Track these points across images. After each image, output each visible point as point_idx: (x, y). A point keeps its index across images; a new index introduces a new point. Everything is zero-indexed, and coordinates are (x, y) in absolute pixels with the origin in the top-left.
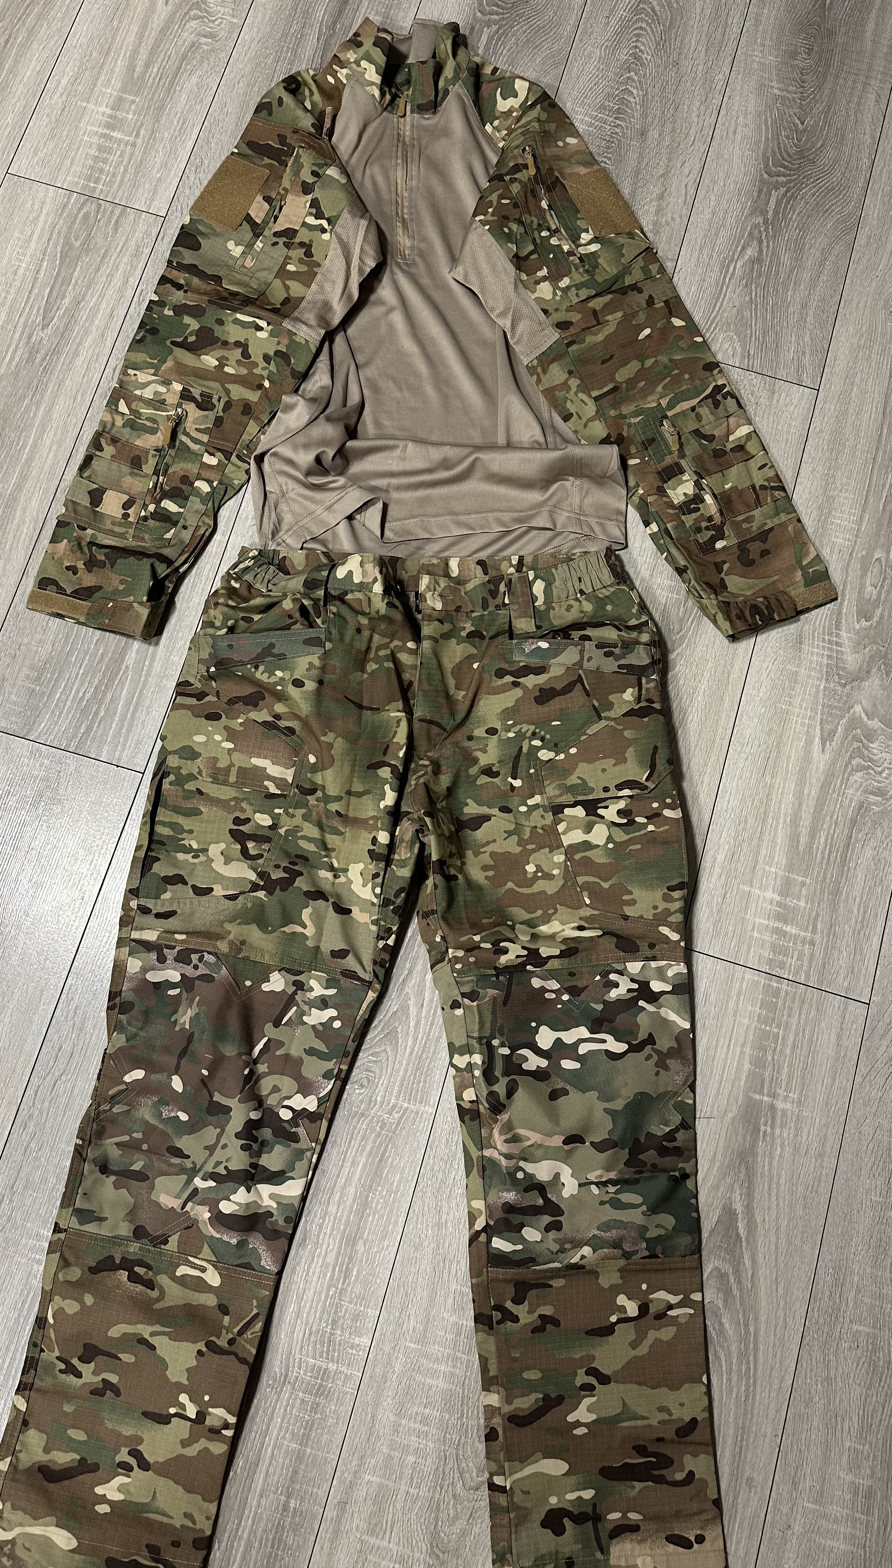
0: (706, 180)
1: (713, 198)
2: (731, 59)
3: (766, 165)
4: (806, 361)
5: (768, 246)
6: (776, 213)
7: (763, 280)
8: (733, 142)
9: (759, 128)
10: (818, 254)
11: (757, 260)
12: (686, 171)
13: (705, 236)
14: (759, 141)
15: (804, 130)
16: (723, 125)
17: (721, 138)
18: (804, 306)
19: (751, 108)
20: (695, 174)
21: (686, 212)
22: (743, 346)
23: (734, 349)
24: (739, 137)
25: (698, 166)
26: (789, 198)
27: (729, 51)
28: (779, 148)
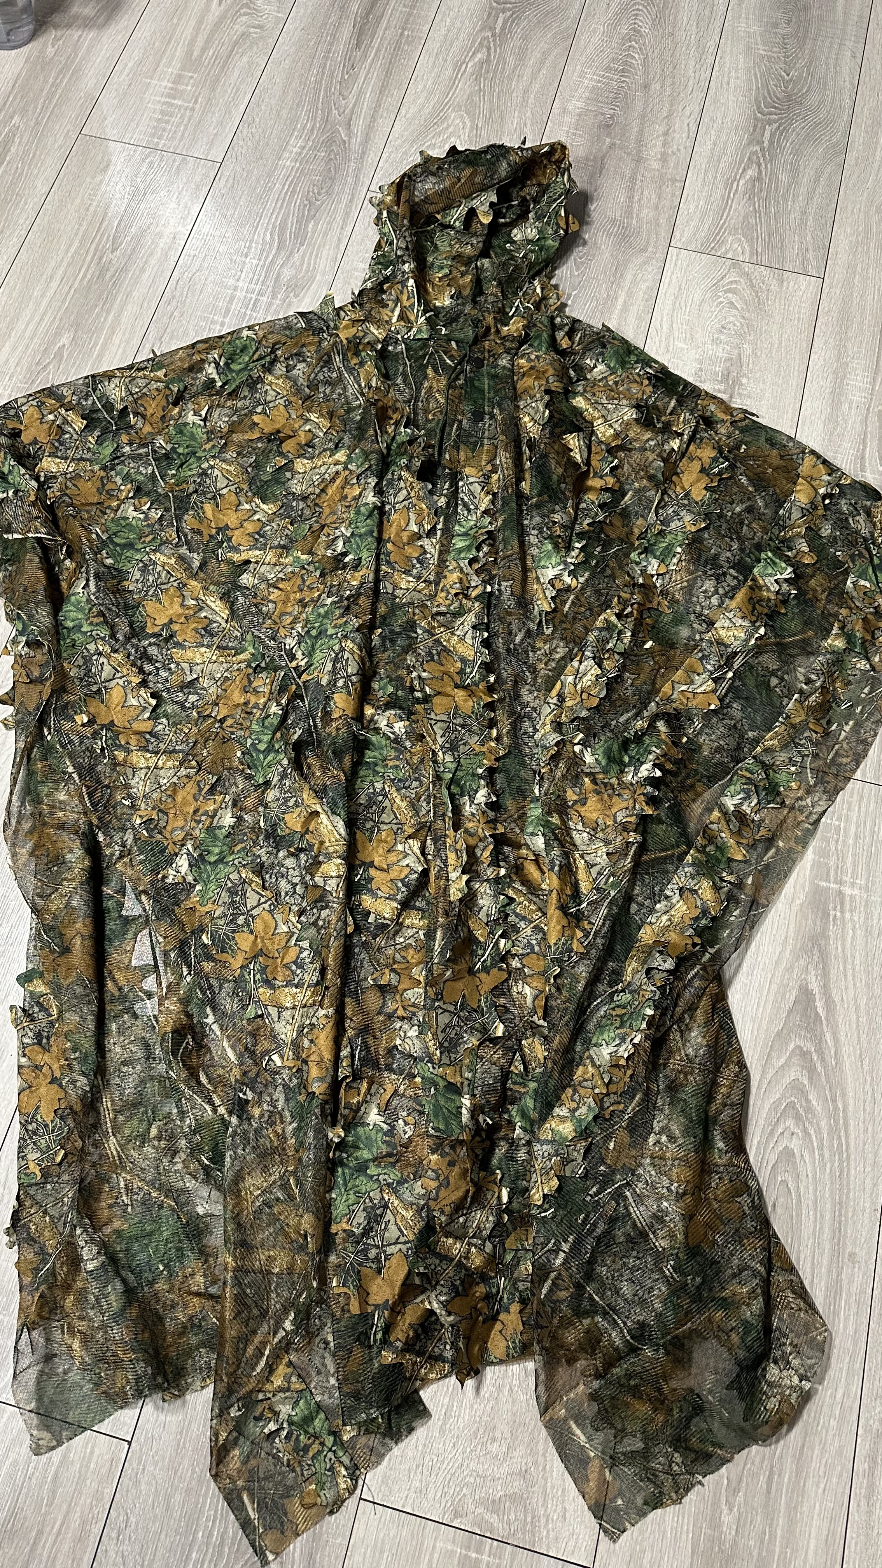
0: (706, 119)
1: (713, 133)
2: (720, 30)
3: (759, 107)
4: (810, 255)
5: (766, 168)
6: (771, 142)
7: (764, 194)
8: (727, 90)
9: (750, 80)
10: (812, 173)
11: (759, 178)
12: (688, 113)
13: (709, 162)
14: (751, 89)
15: (791, 80)
16: (717, 78)
17: (717, 88)
18: (804, 213)
19: (741, 65)
20: (696, 115)
21: (689, 144)
22: (751, 246)
23: (743, 249)
24: (732, 86)
25: (697, 109)
26: (782, 131)
27: (718, 23)
28: (769, 94)
